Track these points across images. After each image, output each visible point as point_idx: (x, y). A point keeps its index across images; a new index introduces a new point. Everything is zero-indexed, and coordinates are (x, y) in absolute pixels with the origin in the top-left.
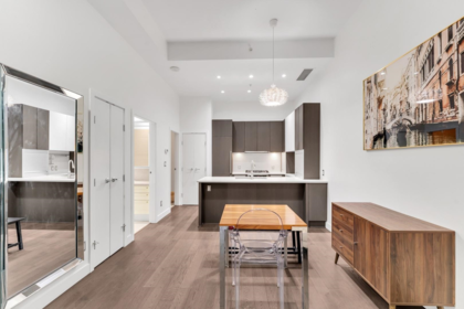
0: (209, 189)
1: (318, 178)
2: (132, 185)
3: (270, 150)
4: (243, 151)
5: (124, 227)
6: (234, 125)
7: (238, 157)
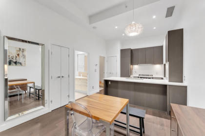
0: (110, 83)
1: (182, 82)
2: (74, 78)
3: (154, 63)
4: (137, 64)
5: (69, 96)
6: (132, 50)
7: (136, 67)
